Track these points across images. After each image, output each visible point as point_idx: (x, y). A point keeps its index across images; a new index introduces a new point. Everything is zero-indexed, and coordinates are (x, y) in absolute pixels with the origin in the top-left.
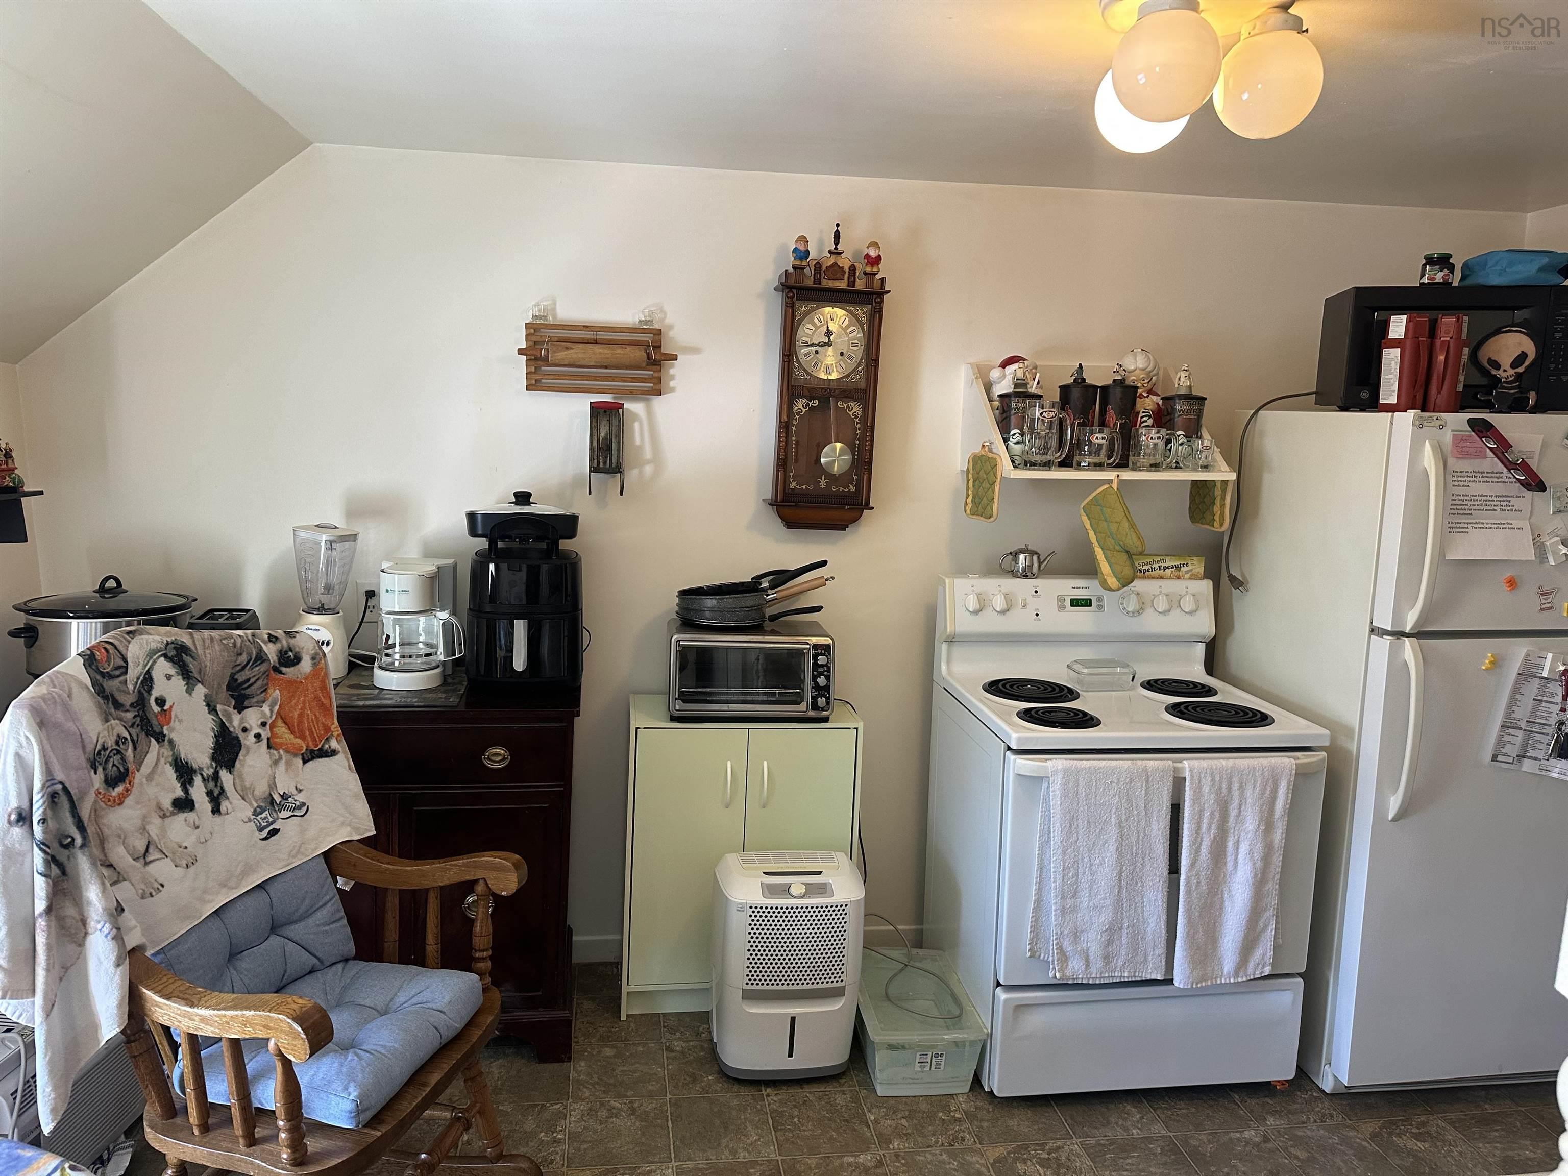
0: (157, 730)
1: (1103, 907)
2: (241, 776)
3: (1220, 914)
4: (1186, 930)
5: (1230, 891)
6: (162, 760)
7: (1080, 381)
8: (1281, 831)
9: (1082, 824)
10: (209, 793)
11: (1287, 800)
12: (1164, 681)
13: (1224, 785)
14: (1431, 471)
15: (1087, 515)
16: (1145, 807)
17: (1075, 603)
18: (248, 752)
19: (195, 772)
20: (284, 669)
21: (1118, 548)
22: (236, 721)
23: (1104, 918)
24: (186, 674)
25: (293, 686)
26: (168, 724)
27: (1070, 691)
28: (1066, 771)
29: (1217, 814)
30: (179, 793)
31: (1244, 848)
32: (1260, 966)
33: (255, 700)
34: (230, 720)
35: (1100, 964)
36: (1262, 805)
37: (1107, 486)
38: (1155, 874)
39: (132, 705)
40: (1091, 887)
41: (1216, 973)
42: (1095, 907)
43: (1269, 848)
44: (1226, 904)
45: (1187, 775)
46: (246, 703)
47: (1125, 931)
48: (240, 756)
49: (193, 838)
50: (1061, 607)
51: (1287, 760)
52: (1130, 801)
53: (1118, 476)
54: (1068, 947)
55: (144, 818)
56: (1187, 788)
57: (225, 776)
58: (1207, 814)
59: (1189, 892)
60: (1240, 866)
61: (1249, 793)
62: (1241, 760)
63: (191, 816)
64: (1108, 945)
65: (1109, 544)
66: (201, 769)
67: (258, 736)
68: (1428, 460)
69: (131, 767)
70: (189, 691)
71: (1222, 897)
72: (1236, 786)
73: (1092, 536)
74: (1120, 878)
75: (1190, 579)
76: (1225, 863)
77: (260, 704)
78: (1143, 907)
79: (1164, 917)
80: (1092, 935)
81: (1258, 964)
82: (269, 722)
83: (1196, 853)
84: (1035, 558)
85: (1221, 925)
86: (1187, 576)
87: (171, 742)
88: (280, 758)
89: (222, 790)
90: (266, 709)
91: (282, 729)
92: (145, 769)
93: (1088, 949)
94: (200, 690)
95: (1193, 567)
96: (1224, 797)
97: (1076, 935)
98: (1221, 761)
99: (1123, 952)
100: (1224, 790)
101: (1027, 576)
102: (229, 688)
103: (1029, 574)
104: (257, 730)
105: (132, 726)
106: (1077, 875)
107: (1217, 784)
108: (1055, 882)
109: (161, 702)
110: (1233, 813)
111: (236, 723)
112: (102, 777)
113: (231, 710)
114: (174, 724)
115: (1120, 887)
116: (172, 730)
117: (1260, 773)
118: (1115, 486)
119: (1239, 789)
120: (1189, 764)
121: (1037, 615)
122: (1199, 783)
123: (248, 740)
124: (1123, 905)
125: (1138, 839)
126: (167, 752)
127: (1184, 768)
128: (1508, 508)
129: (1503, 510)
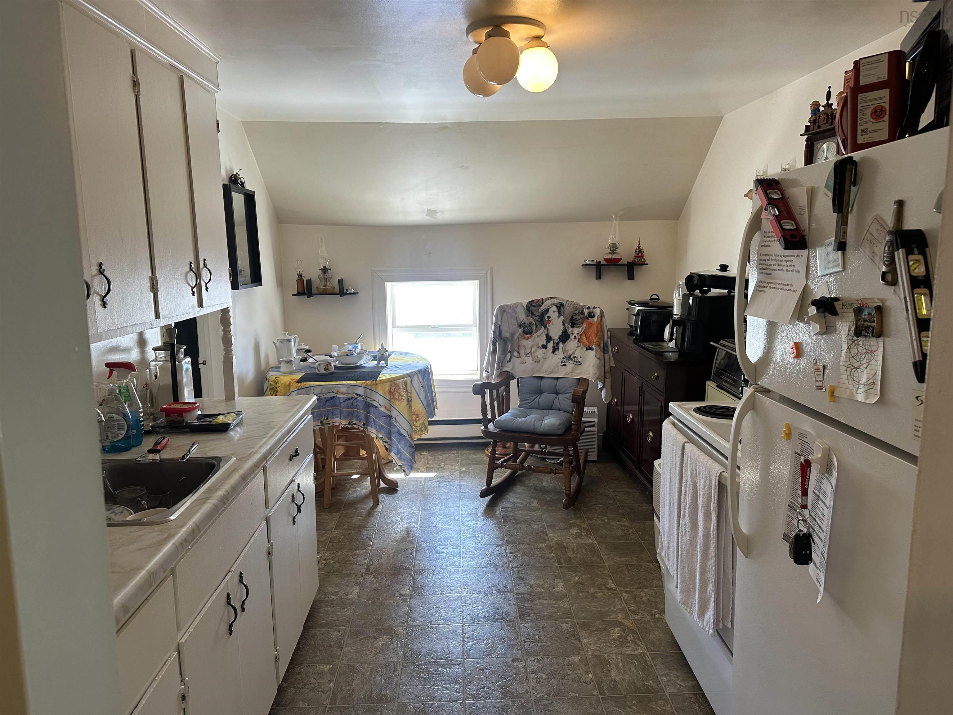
0: (545, 324)
2: (565, 346)
6: (544, 333)
10: (553, 347)
18: (571, 340)
19: (552, 340)
20: (589, 319)
22: (570, 330)
24: (559, 312)
25: (591, 324)
26: (549, 324)
30: (545, 343)
33: (578, 325)
34: (569, 329)
39: (538, 315)
46: (575, 326)
48: (568, 341)
49: (541, 356)
55: (533, 346)
57: (561, 344)
63: (544, 350)
66: (554, 340)
67: (575, 337)
69: (534, 331)
70: (559, 317)
77: (579, 327)
82: (580, 334)
87: (548, 329)
88: (580, 346)
89: (558, 348)
90: (580, 329)
91: (584, 337)
92: (538, 333)
94: (562, 318)
102: (570, 319)
104: (575, 335)
105: (537, 321)
109: (549, 317)
111: (570, 331)
112: (522, 330)
113: (569, 326)
114: (551, 325)
116: (549, 326)
123: (572, 337)
126: (546, 332)
128: (792, 268)
129: (788, 271)
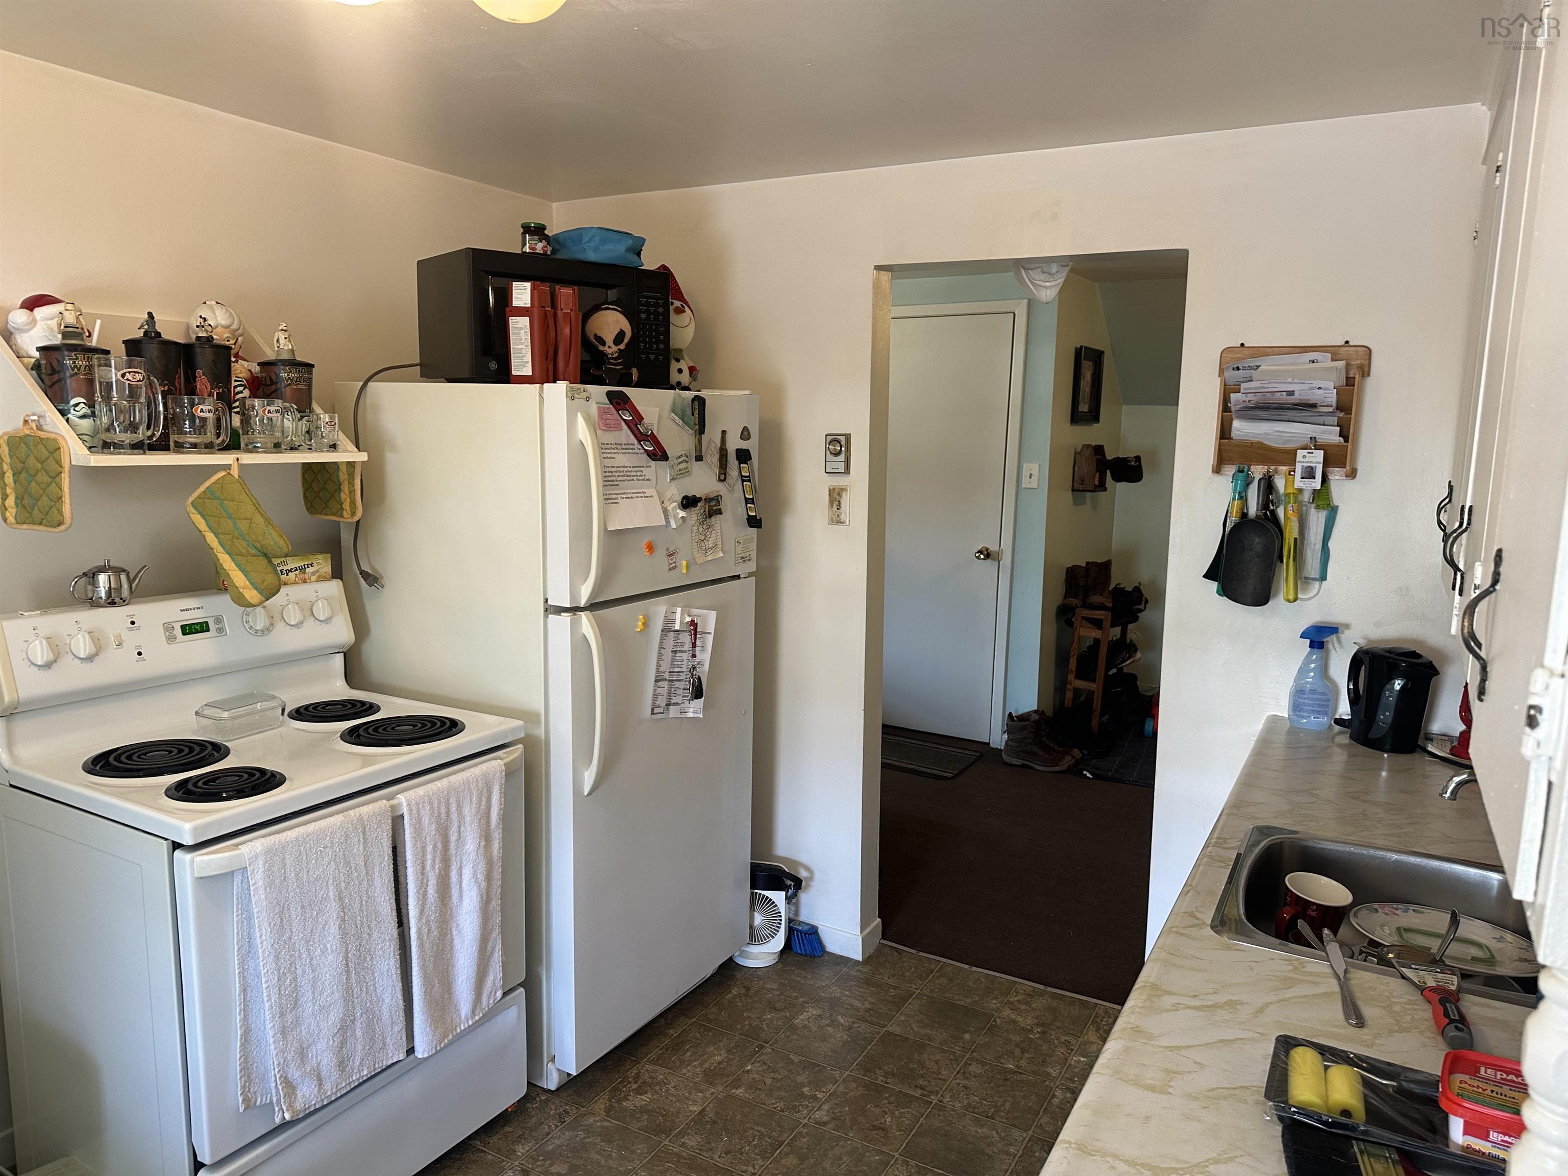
1: (330, 1005)
3: (452, 955)
4: (424, 990)
5: (458, 925)
7: (152, 334)
8: (498, 841)
9: (295, 913)
11: (501, 805)
12: (316, 706)
13: (443, 810)
14: (587, 442)
15: (200, 513)
16: (365, 864)
17: (188, 630)
21: (253, 551)
23: (335, 1016)
27: (216, 747)
28: (269, 852)
29: (439, 845)
31: (467, 873)
32: (493, 994)
35: (335, 1075)
36: (480, 820)
37: (222, 474)
38: (385, 939)
40: (314, 986)
41: (455, 1022)
42: (322, 1008)
43: (490, 863)
44: (455, 942)
45: (405, 811)
47: (358, 1024)
50: (171, 639)
51: (495, 763)
52: (347, 864)
53: (238, 459)
54: (295, 1074)
56: (407, 826)
58: (429, 848)
59: (421, 946)
60: (465, 894)
61: (466, 811)
62: (454, 776)
64: (342, 1048)
65: (240, 547)
68: (583, 432)
71: (452, 936)
72: (453, 808)
73: (211, 539)
74: (346, 961)
75: (317, 581)
76: (450, 897)
78: (374, 985)
79: (399, 985)
80: (321, 1045)
81: (491, 992)
83: (424, 897)
84: (123, 577)
85: (453, 966)
86: (314, 578)
93: (319, 1064)
95: (320, 566)
96: (443, 823)
97: (302, 1054)
98: (436, 783)
99: (360, 1047)
100: (443, 816)
101: (115, 603)
103: (117, 600)
106: (295, 979)
107: (436, 810)
108: (269, 1000)
110: (453, 838)
115: (348, 972)
117: (475, 784)
118: (235, 472)
119: (457, 810)
120: (405, 798)
121: (140, 654)
122: (419, 815)
124: (353, 991)
125: (361, 906)
127: (400, 804)
128: (642, 478)
129: (639, 480)
